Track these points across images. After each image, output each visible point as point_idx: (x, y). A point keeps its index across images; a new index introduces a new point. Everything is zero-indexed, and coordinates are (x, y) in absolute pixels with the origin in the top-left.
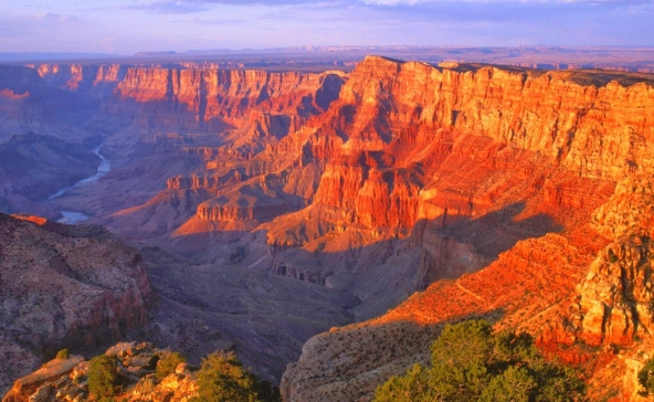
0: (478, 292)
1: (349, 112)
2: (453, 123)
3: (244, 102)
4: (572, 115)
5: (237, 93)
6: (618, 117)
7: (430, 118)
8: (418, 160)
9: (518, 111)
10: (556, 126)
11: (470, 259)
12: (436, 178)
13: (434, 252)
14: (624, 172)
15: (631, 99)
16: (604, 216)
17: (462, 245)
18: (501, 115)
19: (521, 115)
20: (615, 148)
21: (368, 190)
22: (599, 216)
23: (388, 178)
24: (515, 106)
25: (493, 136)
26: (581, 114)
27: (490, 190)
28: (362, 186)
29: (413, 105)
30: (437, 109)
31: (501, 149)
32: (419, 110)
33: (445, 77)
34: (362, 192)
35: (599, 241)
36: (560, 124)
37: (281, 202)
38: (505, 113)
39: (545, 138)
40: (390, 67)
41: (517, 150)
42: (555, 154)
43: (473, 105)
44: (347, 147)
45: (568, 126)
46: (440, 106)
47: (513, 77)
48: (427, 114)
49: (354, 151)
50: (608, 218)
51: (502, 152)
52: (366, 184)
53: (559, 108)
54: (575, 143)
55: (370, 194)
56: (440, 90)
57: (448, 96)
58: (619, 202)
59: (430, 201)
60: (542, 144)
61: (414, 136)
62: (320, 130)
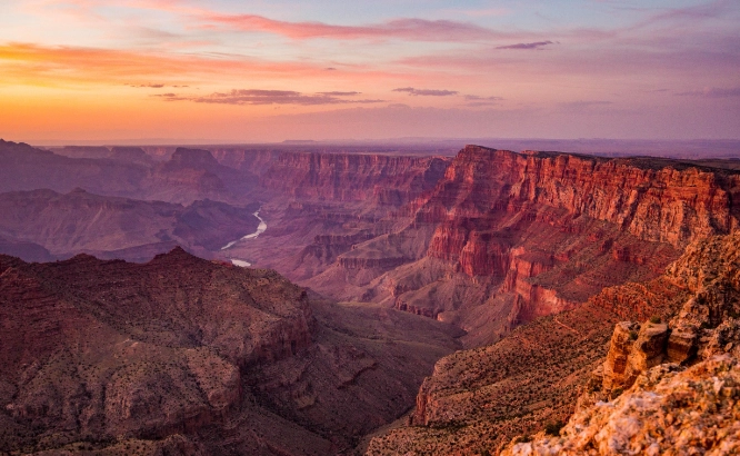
0: (573, 326)
1: (452, 187)
2: (536, 198)
3: (369, 179)
4: (634, 192)
5: (364, 172)
6: (674, 194)
7: (517, 193)
8: (509, 225)
9: (588, 190)
10: (620, 200)
11: (555, 301)
12: (523, 239)
13: (526, 296)
14: (679, 237)
15: (684, 181)
16: (677, 270)
17: (547, 291)
18: (575, 191)
19: (591, 192)
20: (671, 219)
21: (469, 247)
22: (673, 270)
23: (486, 238)
24: (587, 185)
25: (569, 208)
26: (642, 191)
27: (568, 249)
28: (465, 244)
29: (503, 183)
30: (523, 186)
31: (575, 217)
32: (507, 187)
33: (529, 162)
34: (466, 249)
35: (673, 289)
36: (624, 199)
37: (401, 256)
38: (579, 190)
39: (612, 210)
40: (485, 154)
41: (589, 218)
42: (621, 222)
43: (553, 184)
44: (451, 213)
45: (631, 201)
46: (526, 183)
47: (585, 163)
48: (516, 189)
49: (456, 218)
50: (681, 271)
51: (577, 220)
52: (468, 243)
53: (623, 185)
54: (638, 214)
55: (472, 250)
56: (526, 172)
57: (532, 176)
58: (690, 259)
59: (520, 257)
60: (609, 214)
61: (505, 208)
62: (429, 201)
